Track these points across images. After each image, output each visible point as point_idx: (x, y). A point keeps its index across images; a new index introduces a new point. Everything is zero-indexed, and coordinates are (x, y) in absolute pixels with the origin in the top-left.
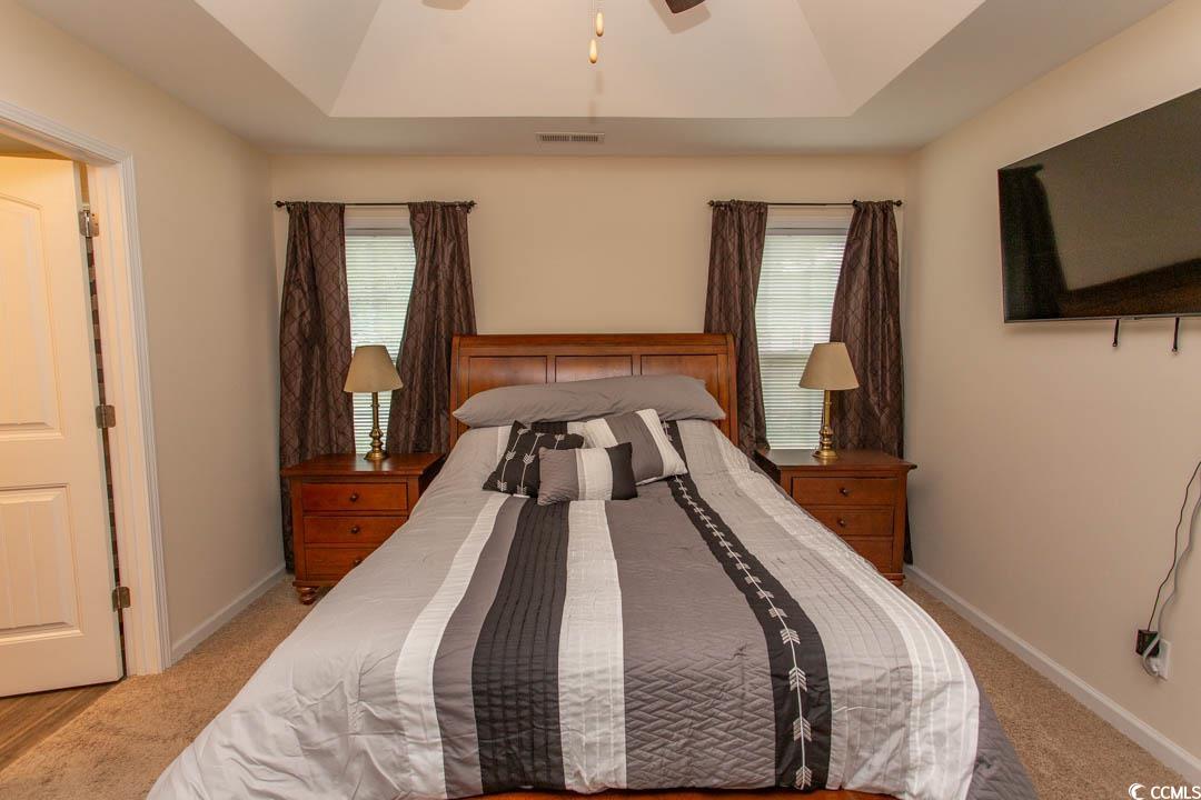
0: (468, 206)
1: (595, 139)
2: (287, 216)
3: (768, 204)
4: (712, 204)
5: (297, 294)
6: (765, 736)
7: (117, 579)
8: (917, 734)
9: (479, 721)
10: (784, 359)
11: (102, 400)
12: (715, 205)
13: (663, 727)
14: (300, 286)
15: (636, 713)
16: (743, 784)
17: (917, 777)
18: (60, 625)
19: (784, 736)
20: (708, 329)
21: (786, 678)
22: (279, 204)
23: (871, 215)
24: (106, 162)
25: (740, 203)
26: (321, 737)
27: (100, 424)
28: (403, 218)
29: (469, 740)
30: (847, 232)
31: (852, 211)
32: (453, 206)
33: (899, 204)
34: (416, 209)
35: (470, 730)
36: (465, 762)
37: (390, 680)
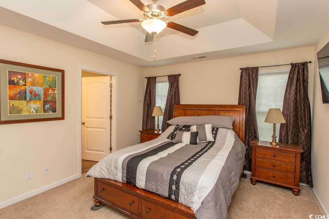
0: (180, 75)
1: (205, 57)
2: (147, 80)
3: (258, 67)
4: (240, 69)
5: (147, 96)
6: (167, 186)
7: (111, 146)
8: (197, 196)
9: (127, 170)
10: (262, 113)
11: (111, 115)
12: (242, 69)
13: (151, 180)
14: (148, 94)
15: (148, 176)
16: (162, 195)
17: (194, 205)
18: (103, 151)
19: (170, 188)
20: (239, 104)
21: (173, 177)
22: (145, 78)
23: (297, 67)
24: (114, 76)
25: (249, 68)
26: (108, 167)
27: (110, 119)
28: (166, 78)
29: (125, 173)
30: (289, 73)
31: (290, 67)
32: (176, 75)
33: (310, 62)
34: (169, 76)
35: (125, 171)
36: (124, 177)
37: (118, 161)
